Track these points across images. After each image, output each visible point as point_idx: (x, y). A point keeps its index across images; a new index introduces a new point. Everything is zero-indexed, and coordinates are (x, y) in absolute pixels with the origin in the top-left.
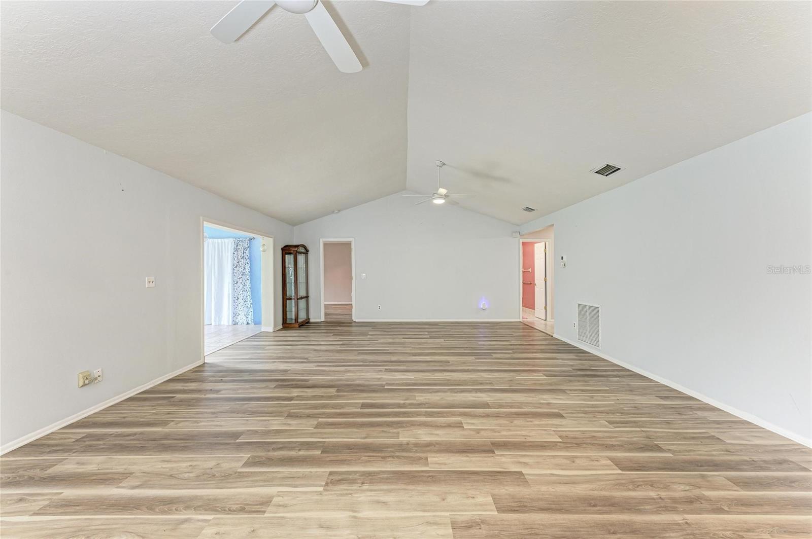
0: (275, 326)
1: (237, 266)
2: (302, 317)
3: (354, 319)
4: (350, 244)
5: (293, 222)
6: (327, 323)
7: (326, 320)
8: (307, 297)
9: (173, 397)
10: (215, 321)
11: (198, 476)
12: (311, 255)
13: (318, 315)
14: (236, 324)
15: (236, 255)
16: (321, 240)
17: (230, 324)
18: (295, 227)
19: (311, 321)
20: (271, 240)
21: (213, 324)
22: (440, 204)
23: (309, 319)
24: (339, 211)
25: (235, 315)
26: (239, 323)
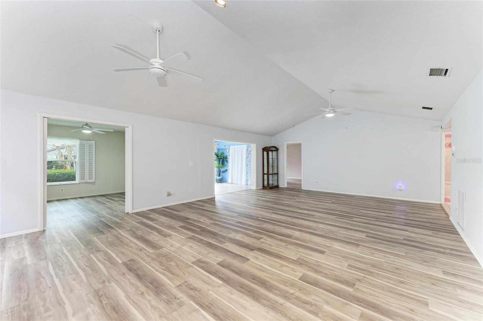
0: (257, 186)
1: (248, 157)
2: (276, 184)
3: (302, 188)
4: (301, 144)
5: (271, 135)
6: (288, 189)
7: (288, 187)
8: (277, 174)
9: (191, 205)
10: (240, 183)
11: (167, 225)
12: (280, 151)
13: (283, 184)
14: (247, 185)
15: (247, 152)
16: (285, 143)
17: (245, 184)
18: (273, 137)
19: (280, 186)
20: (255, 145)
21: (239, 184)
22: (330, 117)
23: (278, 186)
24: (293, 126)
25: (247, 180)
26: (249, 185)
